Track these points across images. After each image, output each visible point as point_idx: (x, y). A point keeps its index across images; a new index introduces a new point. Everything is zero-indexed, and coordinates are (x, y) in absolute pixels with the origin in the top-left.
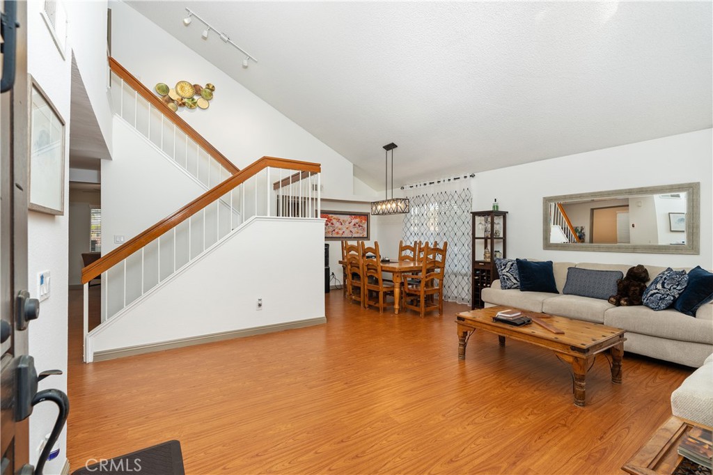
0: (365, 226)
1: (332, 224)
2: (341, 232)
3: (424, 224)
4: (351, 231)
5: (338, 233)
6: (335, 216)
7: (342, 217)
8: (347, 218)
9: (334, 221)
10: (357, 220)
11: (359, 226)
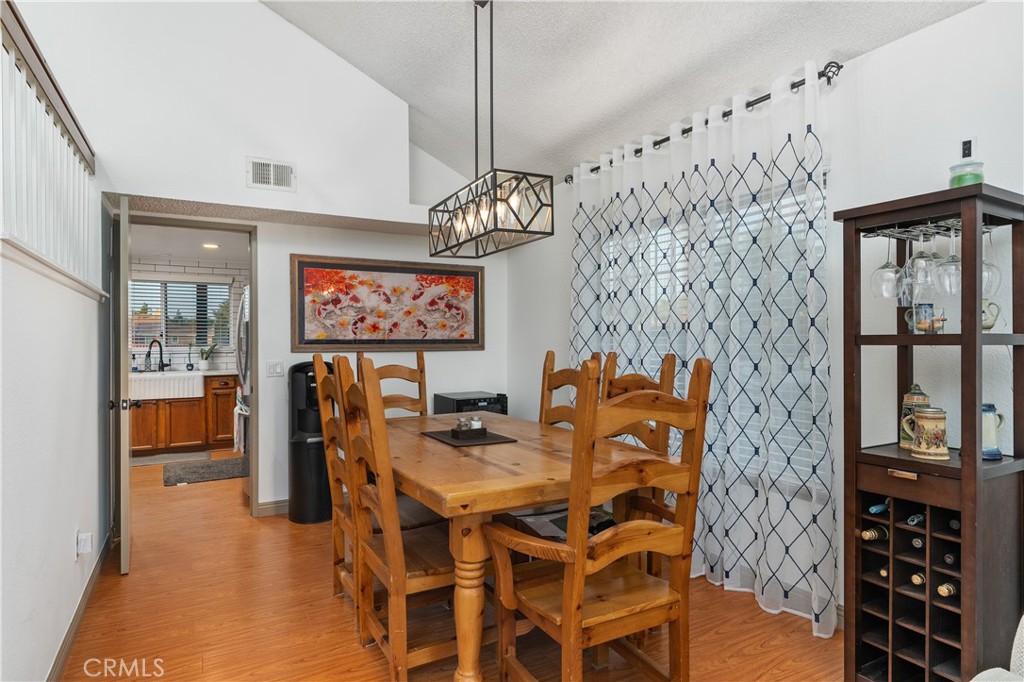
0: (468, 306)
1: (355, 299)
2: (385, 324)
3: (637, 293)
4: (420, 323)
5: (375, 328)
6: (363, 275)
7: (389, 280)
8: (409, 281)
9: (362, 292)
10: (442, 289)
11: (449, 306)
